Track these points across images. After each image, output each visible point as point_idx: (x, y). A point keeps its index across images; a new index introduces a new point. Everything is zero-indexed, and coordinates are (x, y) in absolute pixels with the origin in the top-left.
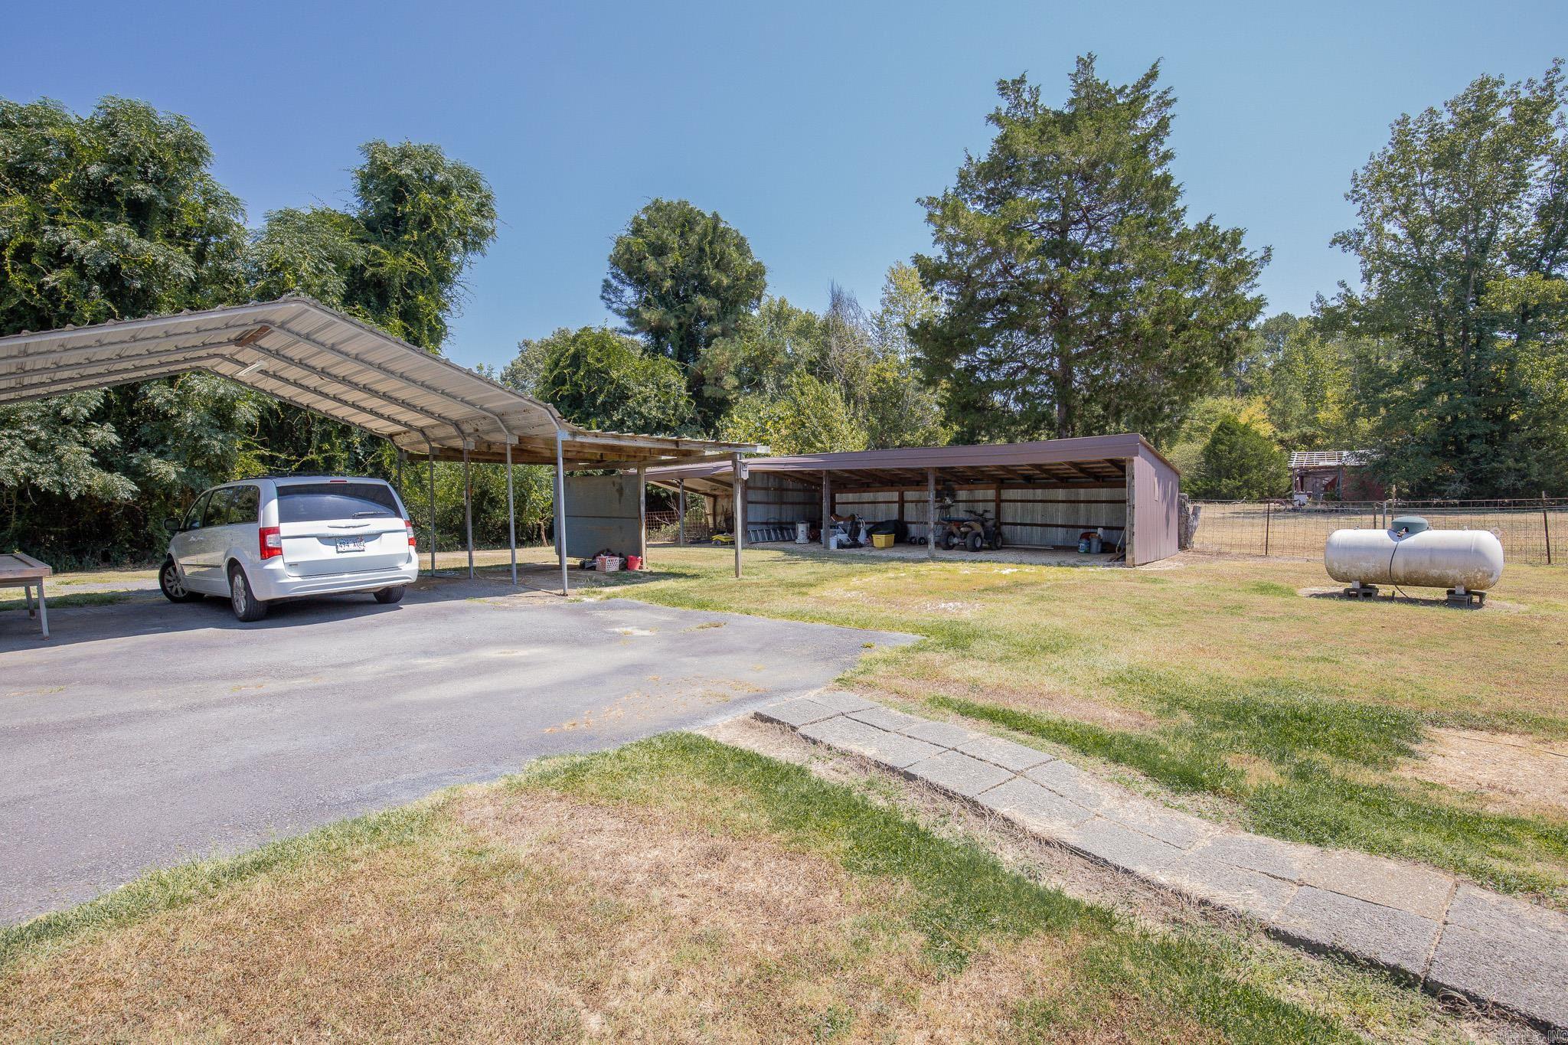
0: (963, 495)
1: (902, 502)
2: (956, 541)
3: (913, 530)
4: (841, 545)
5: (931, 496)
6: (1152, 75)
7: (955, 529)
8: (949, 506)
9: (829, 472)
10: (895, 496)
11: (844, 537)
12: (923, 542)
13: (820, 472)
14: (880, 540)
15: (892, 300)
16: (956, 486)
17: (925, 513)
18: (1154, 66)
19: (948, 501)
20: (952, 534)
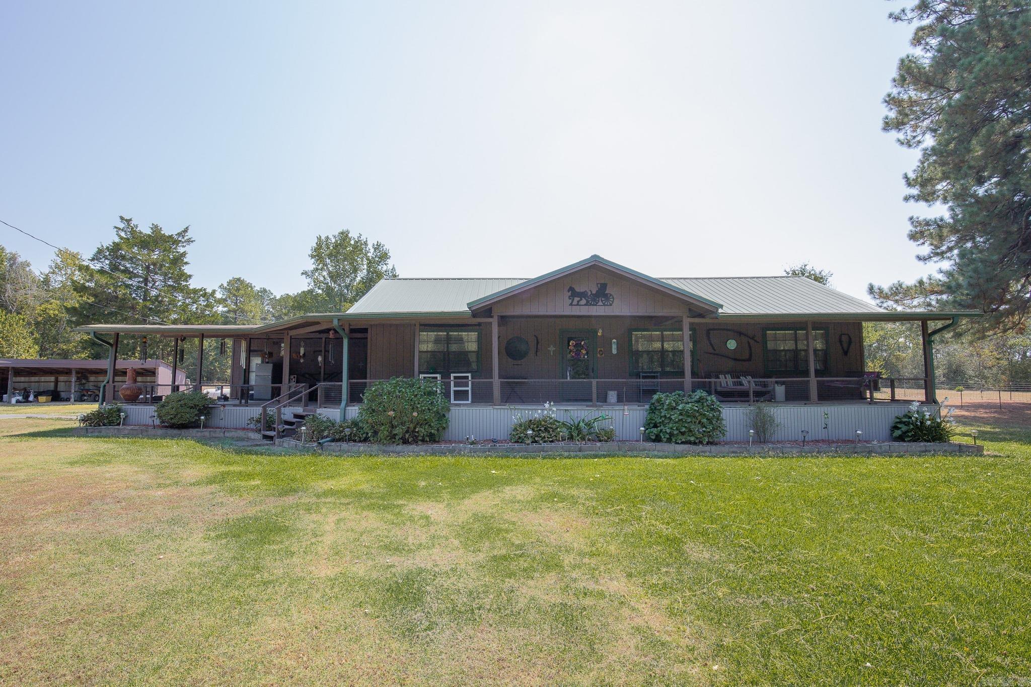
0: (92, 378)
1: (56, 382)
2: (86, 398)
3: (63, 395)
4: (18, 402)
5: (74, 379)
6: (186, 230)
7: (86, 393)
8: (84, 384)
9: (13, 368)
10: (53, 379)
11: (20, 398)
12: (68, 400)
13: (9, 368)
14: (42, 399)
15: (57, 266)
16: (89, 375)
17: (70, 387)
18: (187, 228)
19: (84, 381)
20: (84, 395)
